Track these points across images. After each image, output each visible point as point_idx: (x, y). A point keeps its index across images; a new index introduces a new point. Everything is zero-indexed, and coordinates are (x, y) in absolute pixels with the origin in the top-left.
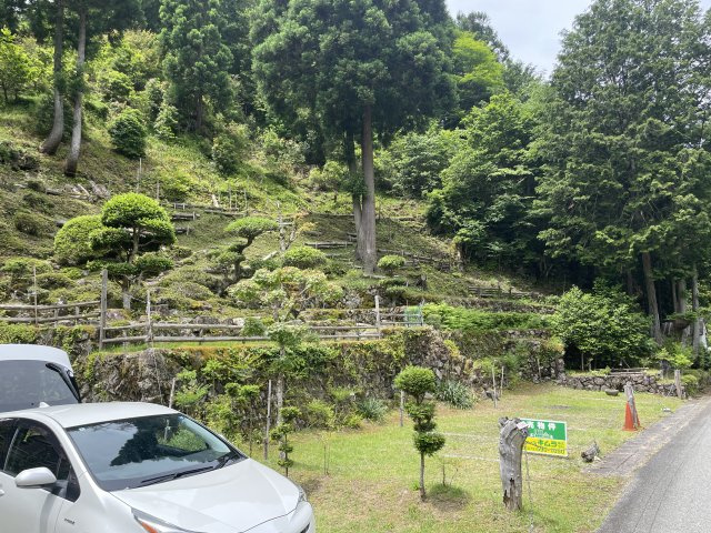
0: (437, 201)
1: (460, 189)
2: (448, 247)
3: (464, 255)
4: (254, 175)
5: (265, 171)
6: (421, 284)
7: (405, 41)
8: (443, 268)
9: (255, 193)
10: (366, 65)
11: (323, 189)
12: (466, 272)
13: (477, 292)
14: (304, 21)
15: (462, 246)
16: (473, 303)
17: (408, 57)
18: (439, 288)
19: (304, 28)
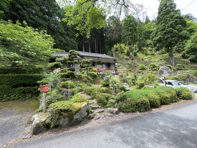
0: (184, 53)
1: (189, 50)
2: (187, 60)
3: (191, 61)
4: (150, 55)
5: (150, 53)
6: (184, 67)
7: (180, 34)
8: (187, 64)
9: (151, 57)
10: (174, 39)
11: (160, 54)
12: (191, 64)
13: (195, 67)
14: (162, 35)
15: (190, 60)
16: (194, 69)
17: (181, 36)
18: (187, 67)
19: (162, 36)
